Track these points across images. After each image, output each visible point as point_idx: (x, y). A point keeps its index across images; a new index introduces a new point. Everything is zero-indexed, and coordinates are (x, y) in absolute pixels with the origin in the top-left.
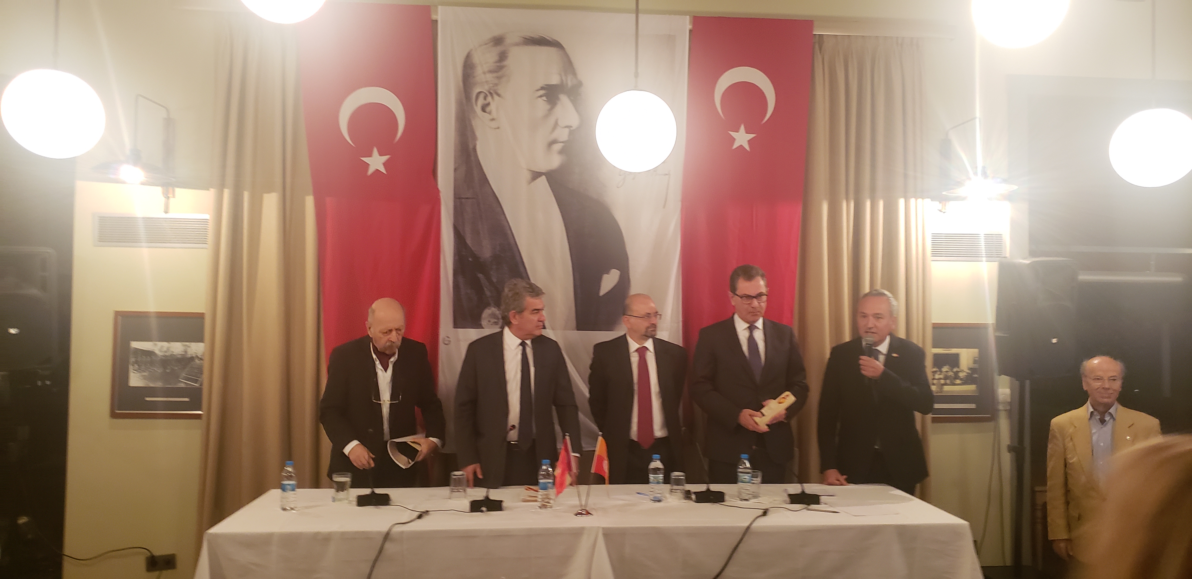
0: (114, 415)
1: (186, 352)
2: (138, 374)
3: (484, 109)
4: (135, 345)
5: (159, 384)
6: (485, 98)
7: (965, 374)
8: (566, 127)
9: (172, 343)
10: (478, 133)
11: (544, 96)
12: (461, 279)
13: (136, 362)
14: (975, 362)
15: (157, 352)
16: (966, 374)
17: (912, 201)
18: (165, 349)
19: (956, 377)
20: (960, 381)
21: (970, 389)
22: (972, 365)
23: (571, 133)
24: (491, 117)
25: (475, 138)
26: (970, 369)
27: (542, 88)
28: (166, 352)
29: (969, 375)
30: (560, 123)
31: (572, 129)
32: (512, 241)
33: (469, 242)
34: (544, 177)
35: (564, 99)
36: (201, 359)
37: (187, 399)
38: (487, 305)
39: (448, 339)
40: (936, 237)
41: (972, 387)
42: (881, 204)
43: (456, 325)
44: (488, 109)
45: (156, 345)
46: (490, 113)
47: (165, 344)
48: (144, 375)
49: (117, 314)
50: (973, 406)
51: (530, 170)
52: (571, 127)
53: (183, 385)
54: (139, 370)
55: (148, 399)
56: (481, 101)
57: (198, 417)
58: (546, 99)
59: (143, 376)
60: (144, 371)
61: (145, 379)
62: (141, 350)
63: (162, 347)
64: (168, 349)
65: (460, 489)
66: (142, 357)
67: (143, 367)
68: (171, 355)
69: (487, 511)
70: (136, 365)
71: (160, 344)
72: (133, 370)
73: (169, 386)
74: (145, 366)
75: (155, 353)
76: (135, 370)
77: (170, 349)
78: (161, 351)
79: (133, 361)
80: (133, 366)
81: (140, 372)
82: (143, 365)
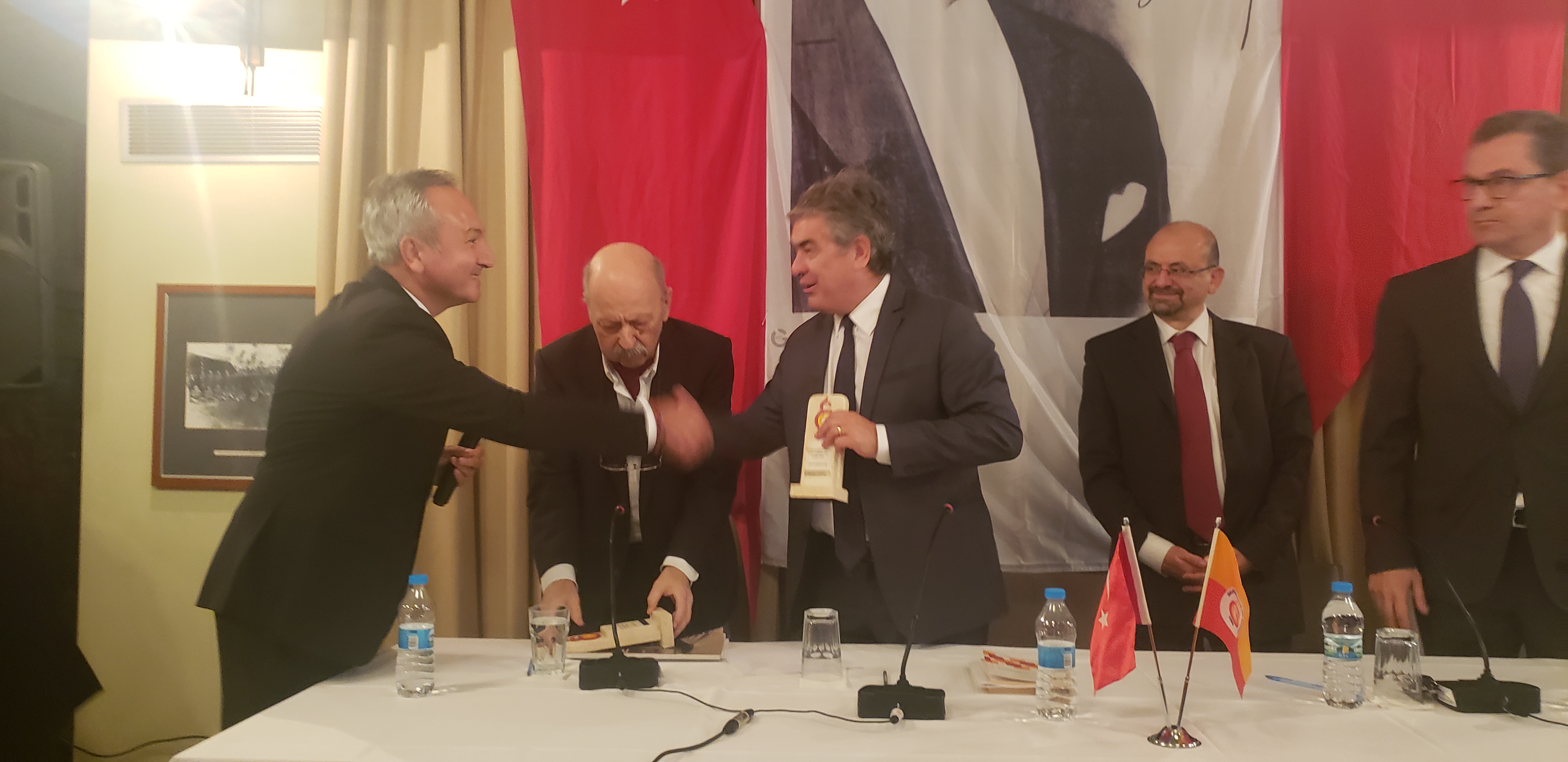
0: (158, 483)
2: (201, 406)
4: (195, 349)
5: (238, 425)
9: (259, 345)
13: (197, 382)
15: (234, 362)
18: (247, 357)
28: (249, 362)
43: (798, 306)
45: (231, 349)
47: (248, 348)
48: (212, 408)
49: (163, 290)
54: (202, 397)
55: (217, 453)
59: (209, 408)
60: (210, 400)
61: (212, 414)
62: (205, 358)
63: (243, 353)
64: (254, 357)
65: (825, 650)
66: (207, 372)
67: (209, 390)
68: (259, 368)
69: (905, 718)
70: (196, 387)
71: (239, 347)
72: (191, 396)
73: (256, 428)
74: (213, 388)
75: (230, 364)
76: (195, 397)
77: (256, 356)
78: (241, 362)
79: (192, 379)
80: (191, 389)
81: (204, 401)
82: (209, 387)
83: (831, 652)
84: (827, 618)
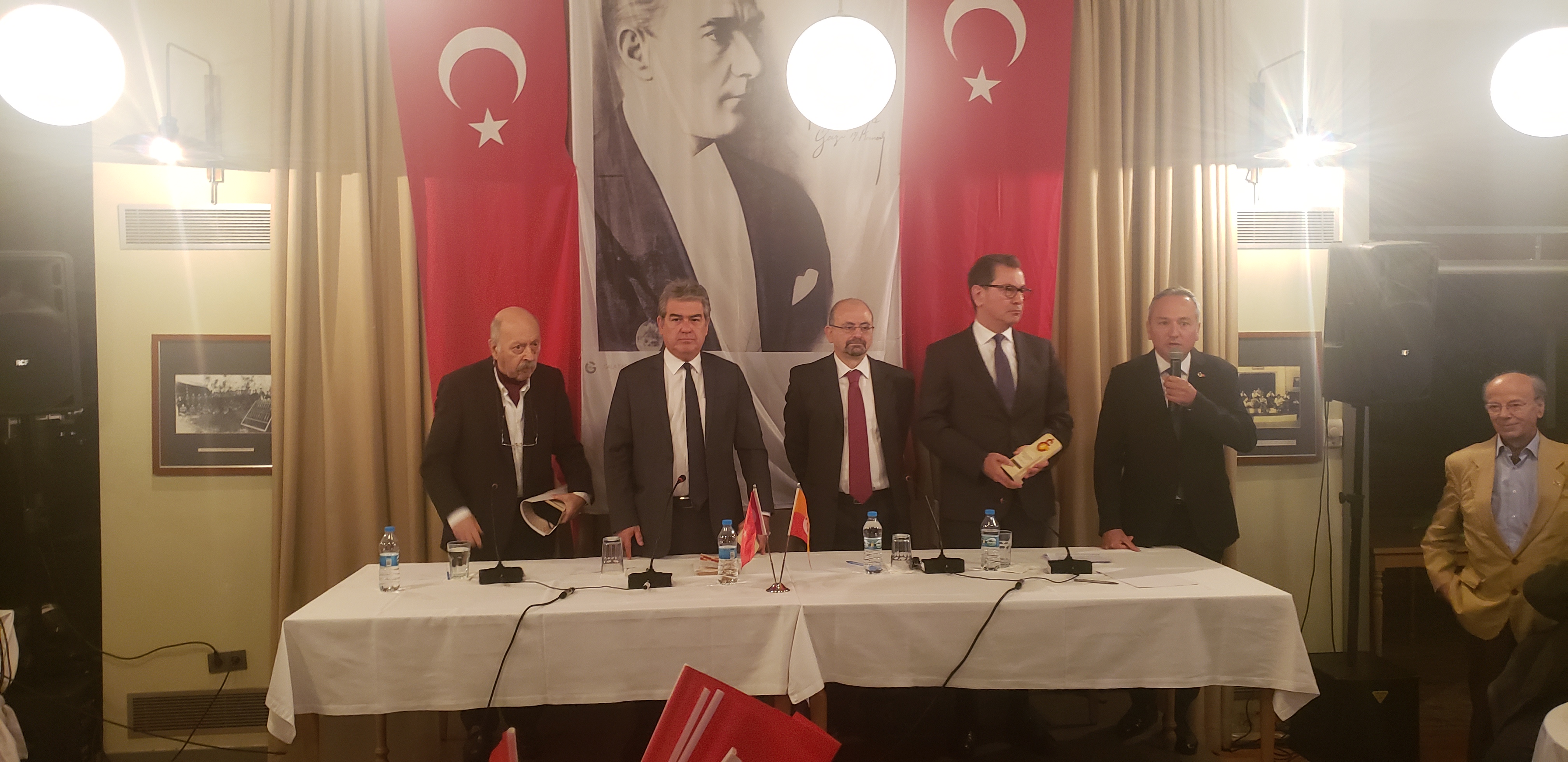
0: (157, 471)
1: (248, 388)
2: (187, 418)
3: (631, 53)
4: (180, 379)
5: (214, 430)
6: (633, 39)
7: (1282, 400)
8: (742, 76)
9: (229, 376)
10: (625, 87)
11: (711, 34)
12: (607, 286)
13: (183, 401)
14: (1295, 384)
15: (210, 387)
16: (1284, 400)
17: (1213, 167)
18: (219, 384)
19: (1271, 403)
20: (1275, 410)
21: (1288, 420)
22: (1291, 388)
23: (749, 84)
24: (641, 64)
25: (620, 93)
26: (1289, 393)
27: (709, 23)
28: (221, 388)
29: (1287, 401)
30: (733, 70)
31: (750, 78)
32: (674, 234)
33: (616, 234)
34: (714, 145)
35: (739, 37)
36: (268, 397)
37: (252, 450)
38: (644, 320)
39: (593, 366)
40: (1245, 219)
41: (1293, 417)
42: (1170, 172)
43: (602, 348)
44: (637, 54)
45: (207, 378)
46: (640, 59)
47: (221, 378)
48: (196, 419)
49: (155, 338)
50: (1293, 443)
51: (696, 137)
52: (751, 75)
53: (245, 431)
54: (187, 412)
55: (200, 450)
56: (627, 44)
57: (268, 472)
58: (715, 39)
59: (192, 420)
60: (194, 414)
61: (195, 423)
62: (189, 385)
63: (217, 381)
64: (224, 383)
65: (614, 559)
66: (190, 395)
67: (193, 408)
68: (228, 391)
69: (651, 587)
70: (183, 405)
71: (213, 377)
72: (179, 412)
73: (228, 433)
74: (196, 406)
75: (207, 389)
76: (183, 412)
77: (226, 383)
78: (215, 387)
79: (180, 400)
80: (179, 406)
81: (189, 415)
82: (192, 405)
83: (617, 559)
84: (615, 541)
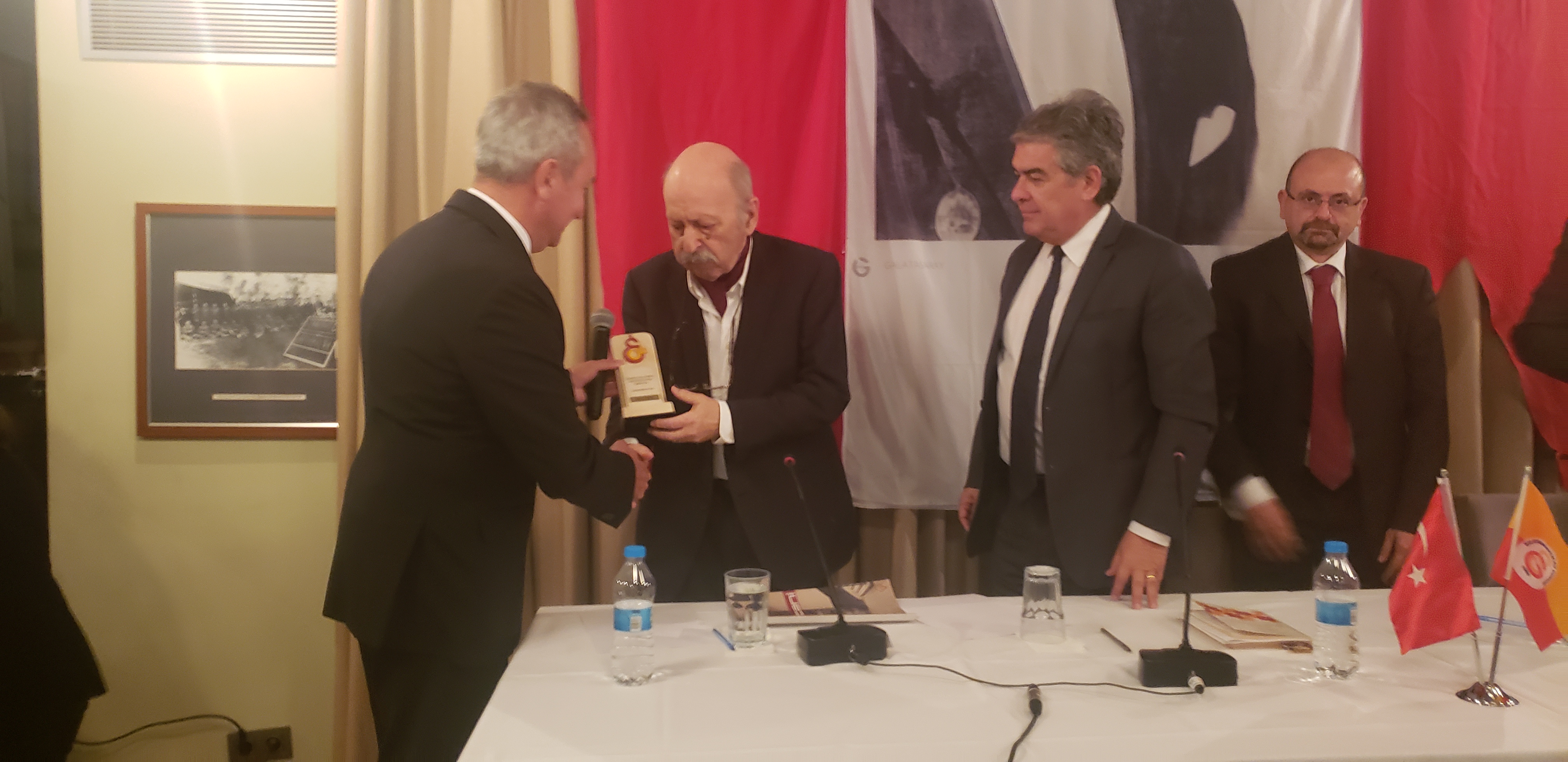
0: (144, 432)
1: (296, 295)
2: (195, 343)
4: (184, 278)
5: (240, 365)
9: (264, 274)
12: (891, 130)
13: (188, 316)
15: (233, 293)
18: (249, 287)
28: (251, 294)
33: (908, 44)
36: (328, 310)
37: (303, 397)
38: (949, 188)
43: (881, 232)
45: (229, 278)
47: (251, 277)
48: (208, 346)
49: (142, 209)
53: (291, 367)
54: (195, 333)
55: (216, 397)
57: (330, 435)
59: (203, 346)
60: (206, 337)
61: (208, 353)
62: (198, 289)
63: (244, 282)
64: (257, 287)
66: (200, 306)
67: (204, 327)
68: (263, 300)
69: (1207, 685)
70: (188, 323)
71: (239, 277)
72: (181, 333)
73: (262, 368)
74: (209, 323)
75: (229, 296)
76: (188, 334)
77: (260, 287)
78: (242, 293)
79: (183, 314)
80: (182, 324)
81: (198, 338)
82: (204, 323)
